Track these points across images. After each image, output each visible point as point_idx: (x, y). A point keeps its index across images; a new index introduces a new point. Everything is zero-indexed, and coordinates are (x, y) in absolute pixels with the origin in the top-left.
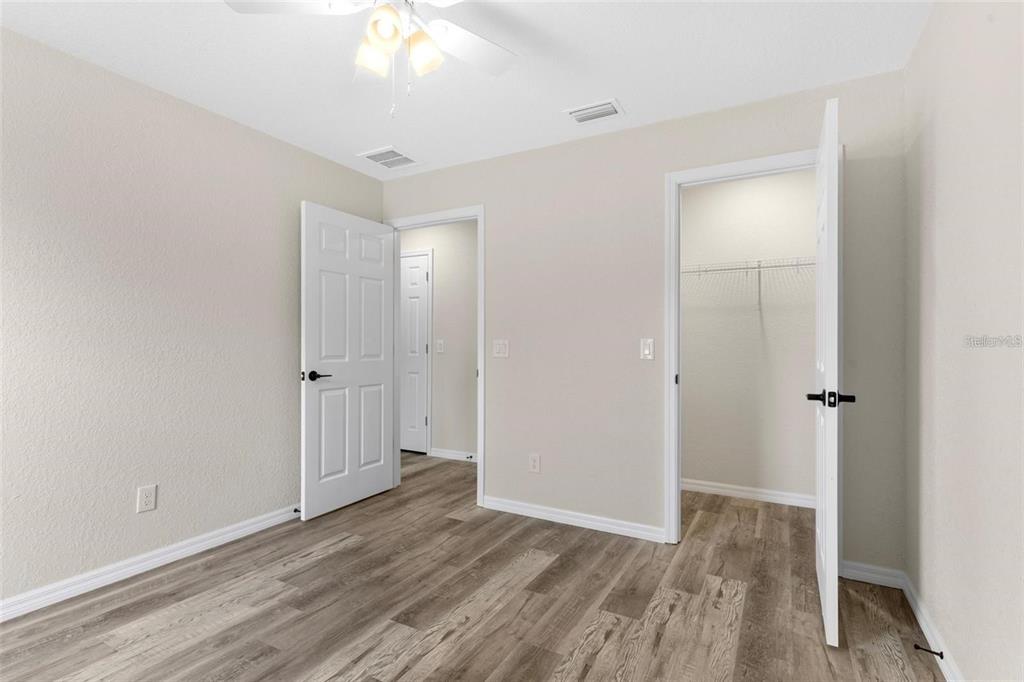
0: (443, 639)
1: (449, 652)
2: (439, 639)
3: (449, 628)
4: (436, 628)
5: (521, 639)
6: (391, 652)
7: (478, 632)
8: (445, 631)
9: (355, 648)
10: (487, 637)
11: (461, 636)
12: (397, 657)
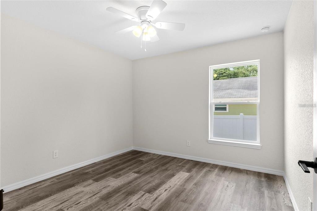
0: (132, 203)
1: (130, 200)
2: (133, 204)
3: (129, 207)
4: (134, 207)
5: (107, 203)
6: (148, 200)
7: (120, 206)
8: (131, 206)
9: (159, 201)
10: (117, 204)
11: (126, 205)
12: (145, 199)
